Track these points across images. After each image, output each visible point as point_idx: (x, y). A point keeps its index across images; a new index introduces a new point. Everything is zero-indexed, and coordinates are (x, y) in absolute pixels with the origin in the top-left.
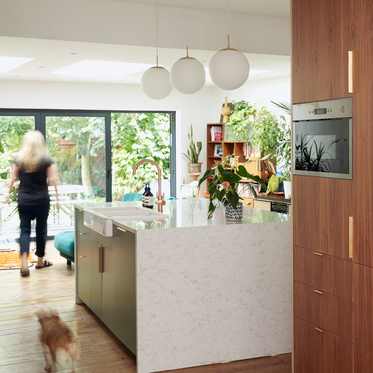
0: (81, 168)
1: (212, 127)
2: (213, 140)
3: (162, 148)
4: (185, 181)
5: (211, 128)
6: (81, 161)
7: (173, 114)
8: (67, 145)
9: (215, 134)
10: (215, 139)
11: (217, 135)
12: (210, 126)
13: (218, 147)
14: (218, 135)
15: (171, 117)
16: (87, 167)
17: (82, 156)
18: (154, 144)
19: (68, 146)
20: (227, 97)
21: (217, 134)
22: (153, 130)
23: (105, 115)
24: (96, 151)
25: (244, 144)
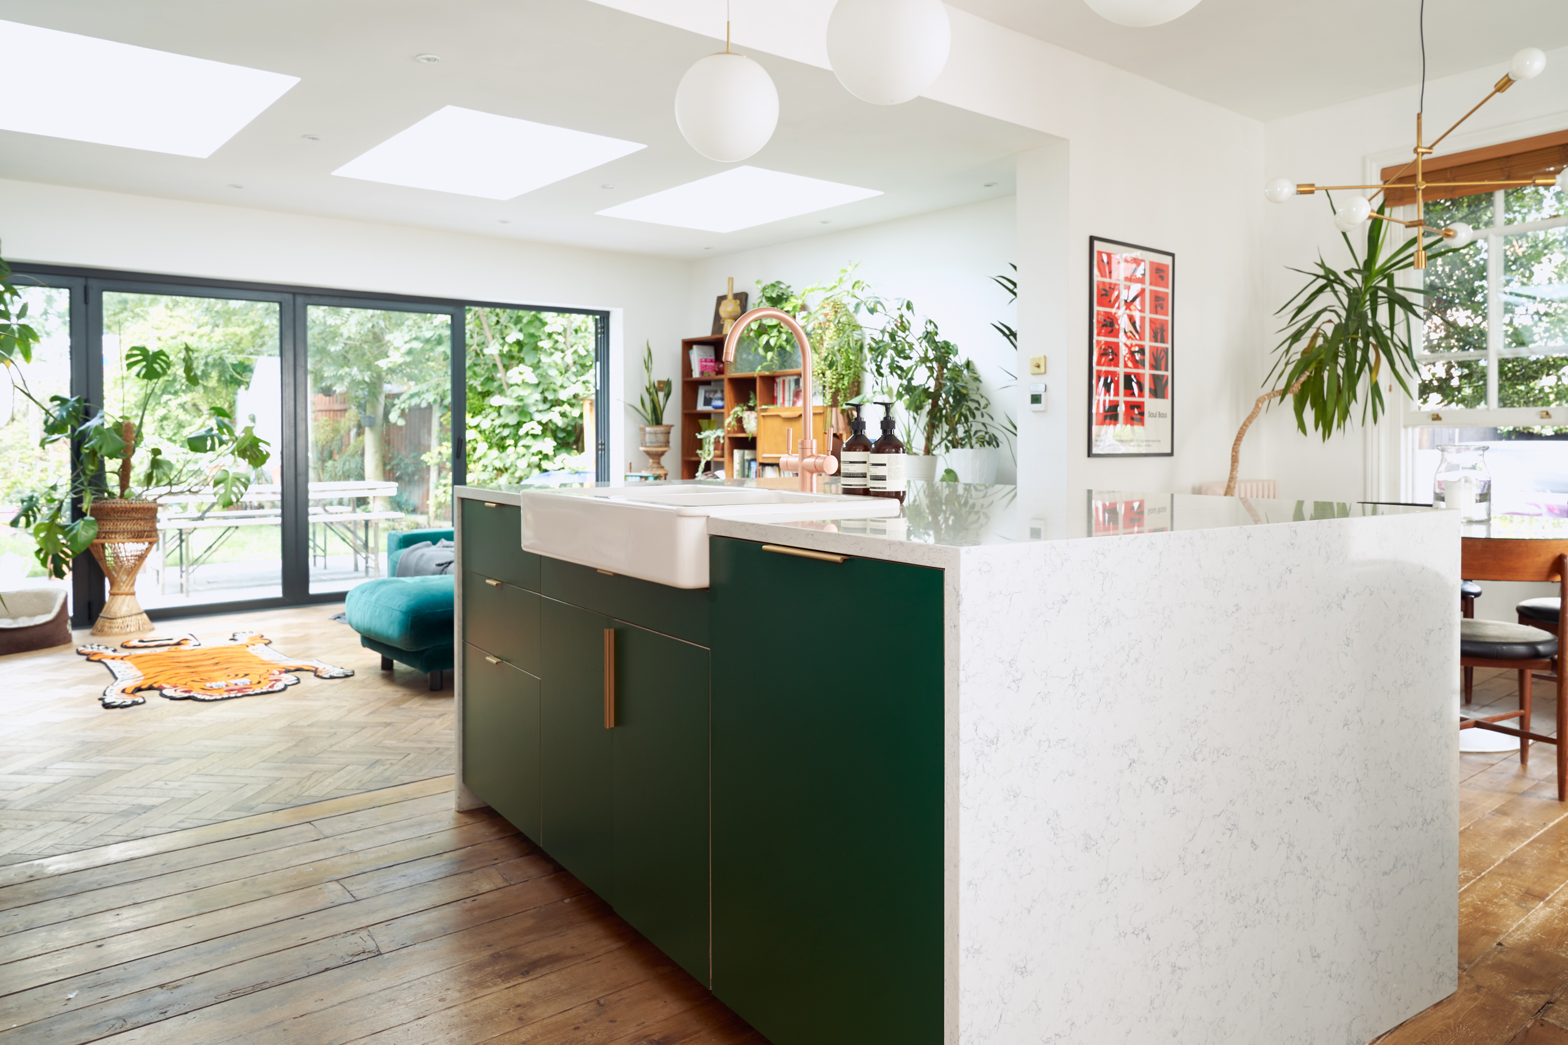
0: (363, 455)
1: (695, 347)
2: (696, 374)
3: (552, 406)
4: (633, 465)
5: (691, 348)
6: (363, 441)
7: (603, 319)
8: (330, 411)
9: (701, 361)
10: (702, 373)
11: (704, 364)
12: (688, 345)
13: (706, 392)
14: (708, 364)
15: (599, 325)
16: (376, 452)
17: (367, 430)
18: (538, 397)
19: (332, 413)
20: (732, 279)
21: (706, 361)
22: (536, 366)
23: (451, 309)
24: (403, 414)
25: (778, 380)
